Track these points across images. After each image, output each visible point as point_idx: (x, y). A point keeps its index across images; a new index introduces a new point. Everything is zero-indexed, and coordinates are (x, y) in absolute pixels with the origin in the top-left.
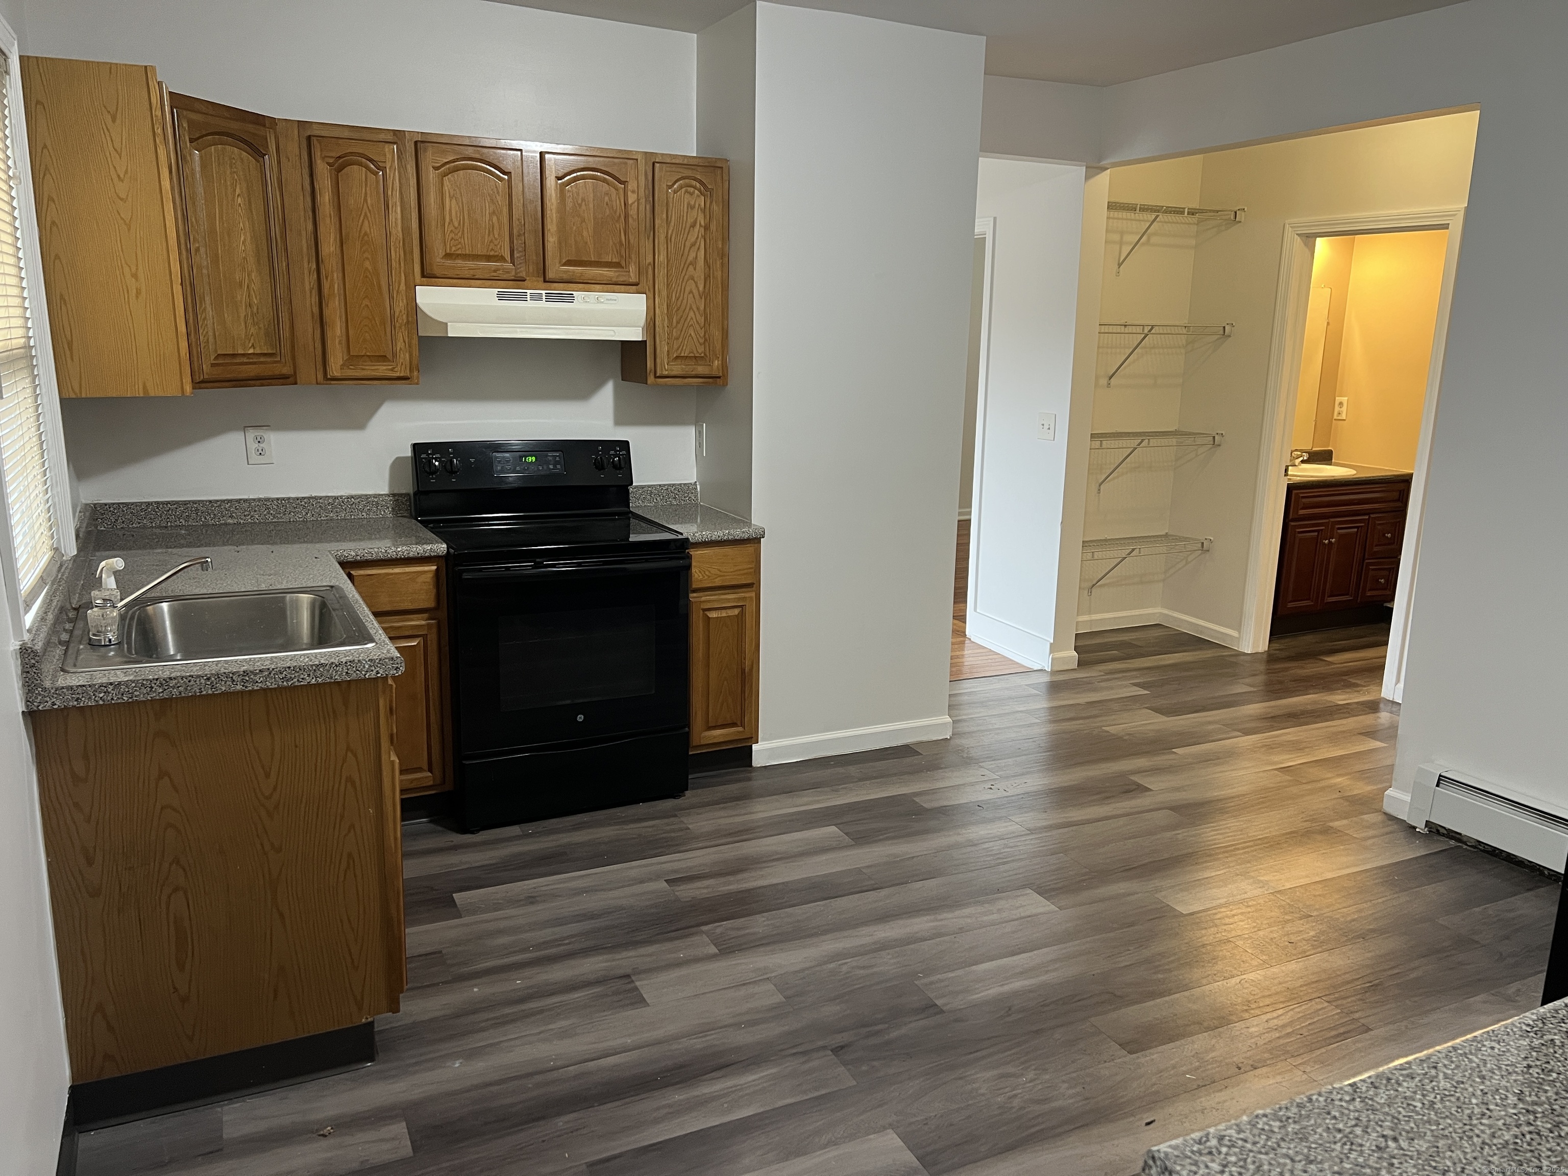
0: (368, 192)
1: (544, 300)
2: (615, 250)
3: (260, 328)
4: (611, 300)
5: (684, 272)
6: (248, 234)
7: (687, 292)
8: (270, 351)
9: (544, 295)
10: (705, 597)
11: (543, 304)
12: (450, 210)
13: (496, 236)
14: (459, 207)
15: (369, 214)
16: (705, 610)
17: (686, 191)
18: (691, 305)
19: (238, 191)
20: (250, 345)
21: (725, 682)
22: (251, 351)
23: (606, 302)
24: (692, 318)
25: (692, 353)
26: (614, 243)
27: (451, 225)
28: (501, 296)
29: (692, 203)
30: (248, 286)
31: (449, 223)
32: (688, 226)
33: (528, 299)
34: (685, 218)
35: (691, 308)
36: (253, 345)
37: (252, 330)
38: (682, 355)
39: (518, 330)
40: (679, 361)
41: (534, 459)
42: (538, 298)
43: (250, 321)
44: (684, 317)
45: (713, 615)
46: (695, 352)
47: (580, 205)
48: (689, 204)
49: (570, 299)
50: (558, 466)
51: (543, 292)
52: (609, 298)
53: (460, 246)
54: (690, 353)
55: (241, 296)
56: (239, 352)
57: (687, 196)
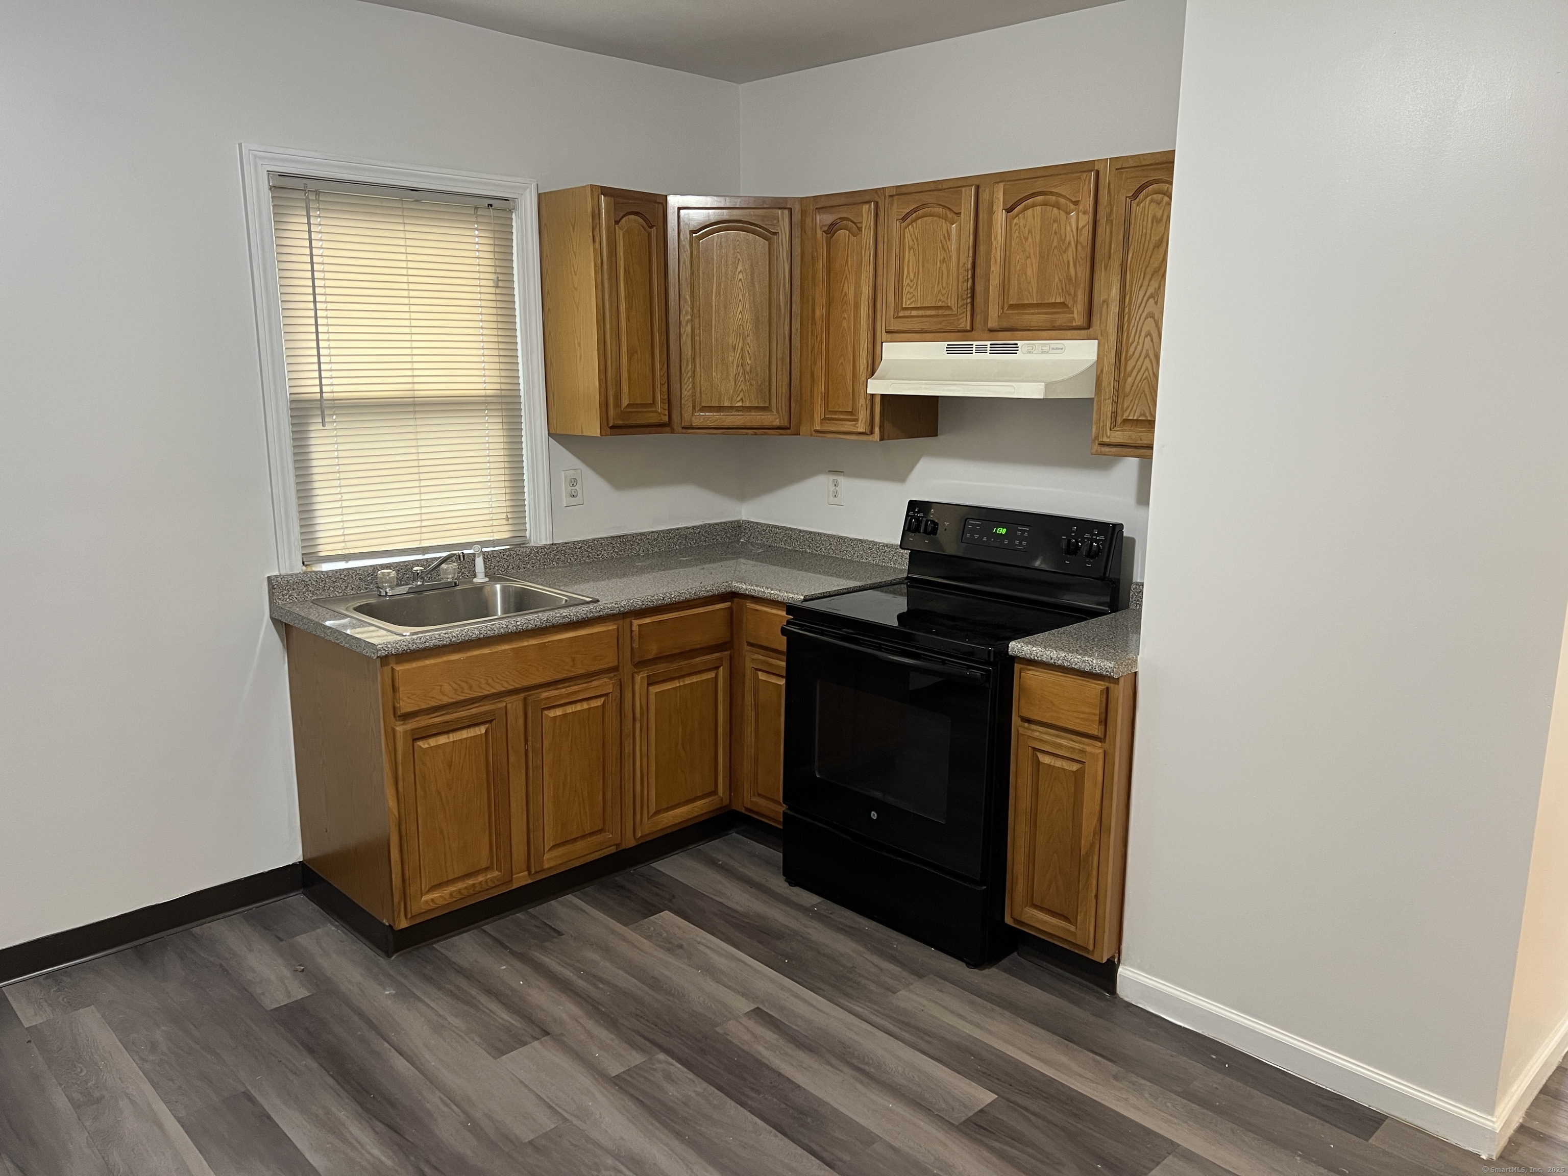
0: (849, 254)
1: (989, 352)
2: (1060, 288)
3: (751, 385)
4: (1057, 349)
5: (1141, 309)
6: (747, 306)
7: (1143, 334)
8: (761, 405)
9: (989, 346)
10: (1037, 732)
11: (987, 356)
12: (909, 261)
13: (944, 285)
14: (916, 258)
15: (848, 276)
16: (1035, 749)
17: (1152, 201)
18: (1147, 350)
19: (740, 268)
20: (739, 399)
21: (1055, 855)
22: (739, 404)
23: (1051, 351)
24: (1147, 369)
25: (1145, 416)
26: (1059, 279)
27: (908, 279)
28: (950, 350)
29: (1159, 215)
30: (742, 349)
31: (907, 277)
32: (1151, 246)
33: (974, 351)
34: (1148, 236)
35: (1147, 356)
36: (742, 399)
37: (743, 386)
38: (1131, 418)
39: (923, 386)
40: (1127, 427)
41: (1005, 530)
42: (982, 350)
43: (741, 378)
44: (1137, 367)
45: (1046, 760)
46: (1148, 414)
47: (1027, 239)
48: (1154, 217)
49: (1014, 350)
50: (1024, 543)
51: (988, 343)
52: (1055, 347)
53: (913, 299)
54: (1141, 415)
55: (733, 357)
56: (725, 405)
57: (1153, 205)
